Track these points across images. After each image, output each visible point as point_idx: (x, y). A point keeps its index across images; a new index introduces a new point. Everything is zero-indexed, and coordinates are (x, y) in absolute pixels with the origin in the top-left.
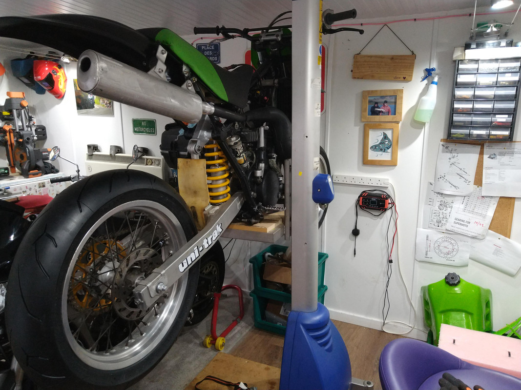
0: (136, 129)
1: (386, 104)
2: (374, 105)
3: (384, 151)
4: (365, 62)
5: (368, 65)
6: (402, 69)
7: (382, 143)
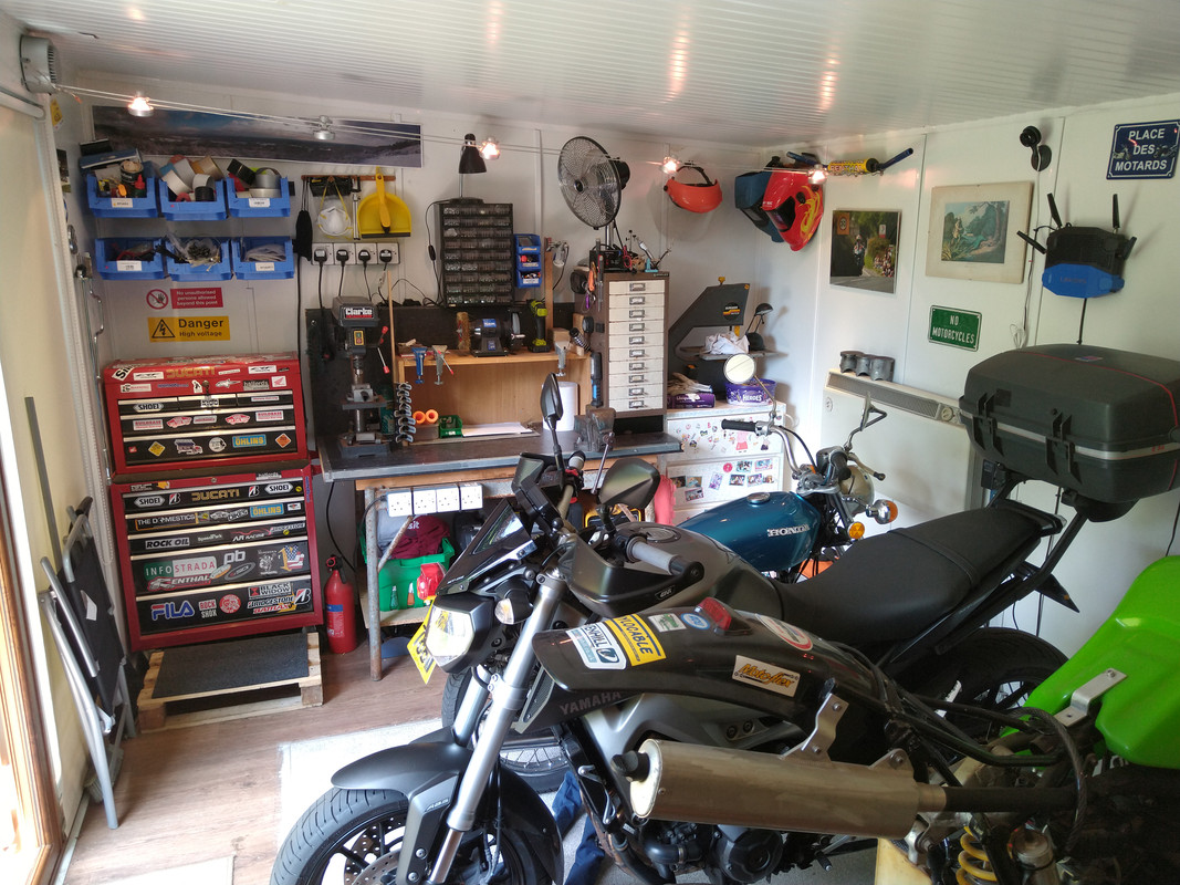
0: (935, 332)
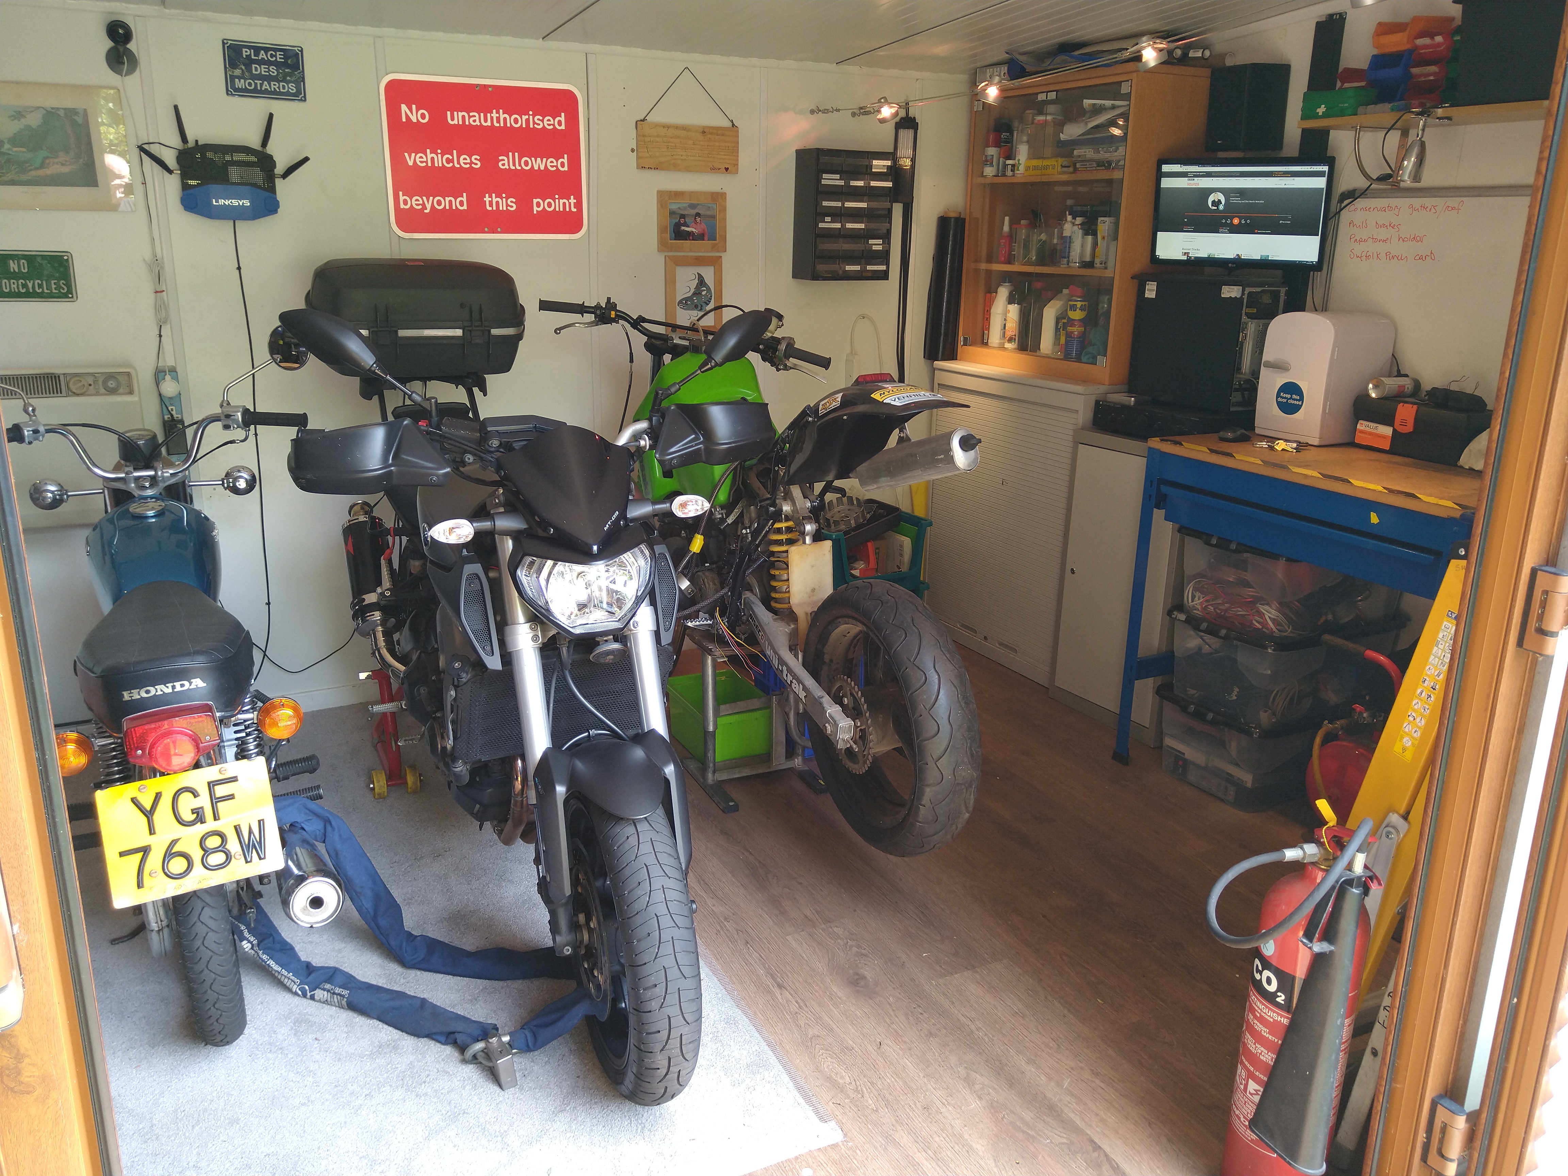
1: (698, 219)
2: (679, 221)
3: (701, 309)
4: (658, 136)
5: (664, 142)
6: (721, 153)
7: (697, 293)
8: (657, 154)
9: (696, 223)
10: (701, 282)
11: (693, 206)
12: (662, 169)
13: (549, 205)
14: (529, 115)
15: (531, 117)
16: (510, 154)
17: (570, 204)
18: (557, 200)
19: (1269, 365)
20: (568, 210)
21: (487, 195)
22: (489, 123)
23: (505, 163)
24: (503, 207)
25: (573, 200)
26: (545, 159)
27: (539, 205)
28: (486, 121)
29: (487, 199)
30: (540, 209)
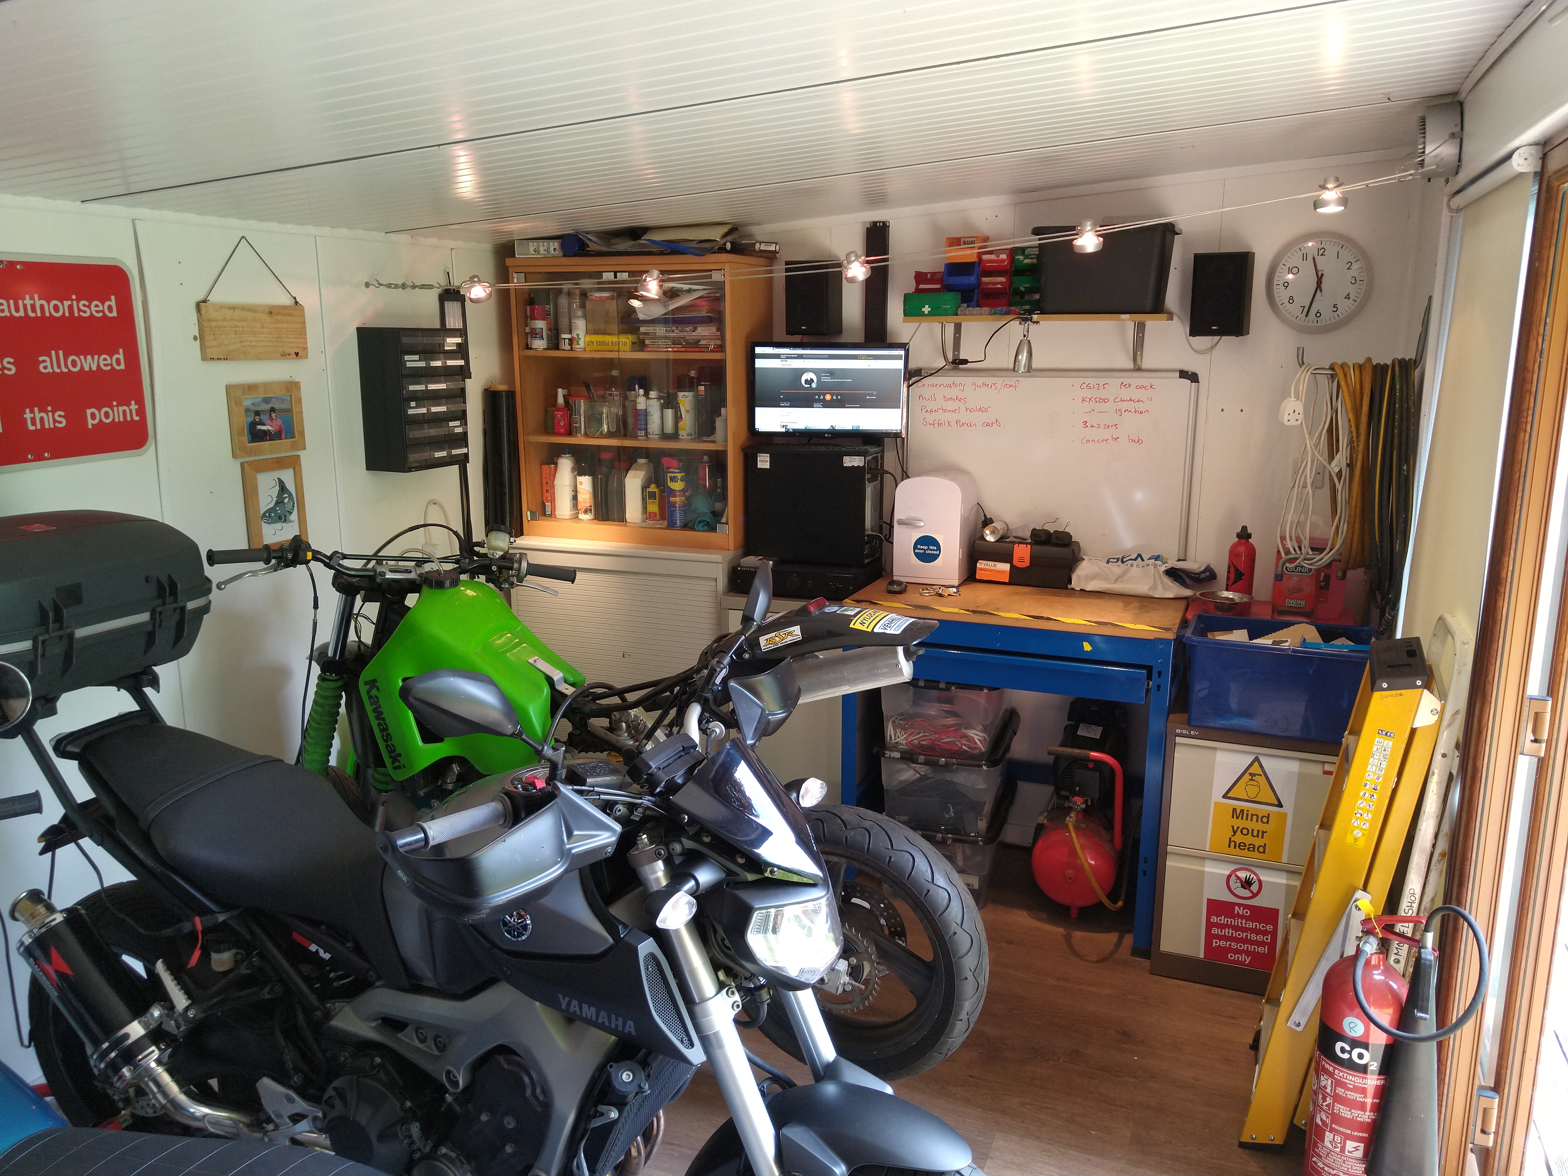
1: (274, 415)
2: (254, 419)
3: (285, 520)
4: (225, 320)
5: (231, 327)
6: (290, 336)
7: (279, 502)
8: (226, 342)
9: (271, 419)
10: (283, 488)
11: (266, 400)
12: (231, 360)
13: (107, 415)
14: (72, 300)
15: (75, 303)
16: (53, 352)
17: (131, 411)
18: (115, 409)
19: (901, 523)
20: (129, 419)
21: (28, 410)
22: (21, 313)
23: (48, 365)
24: (49, 424)
25: (134, 407)
26: (96, 357)
27: (94, 417)
28: (17, 310)
29: (28, 415)
30: (96, 422)
